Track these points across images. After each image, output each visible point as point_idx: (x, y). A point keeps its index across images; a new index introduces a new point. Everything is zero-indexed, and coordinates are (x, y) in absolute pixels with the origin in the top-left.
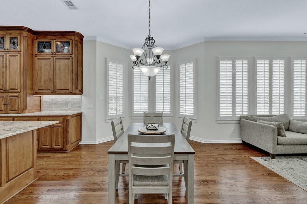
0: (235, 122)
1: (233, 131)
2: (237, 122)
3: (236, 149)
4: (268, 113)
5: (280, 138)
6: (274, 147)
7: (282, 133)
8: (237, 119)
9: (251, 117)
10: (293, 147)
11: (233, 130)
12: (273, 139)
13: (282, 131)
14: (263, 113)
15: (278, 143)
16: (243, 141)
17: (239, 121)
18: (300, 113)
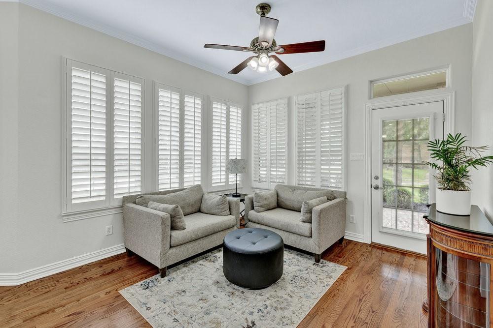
0: (113, 212)
1: (109, 232)
2: (119, 211)
3: (104, 275)
4: (177, 185)
5: (175, 233)
6: (163, 255)
7: (179, 225)
8: (117, 204)
9: (140, 197)
10: (195, 243)
11: (109, 229)
12: (163, 238)
13: (178, 220)
14: (168, 186)
15: (170, 245)
16: (126, 248)
17: (121, 207)
18: (219, 181)
